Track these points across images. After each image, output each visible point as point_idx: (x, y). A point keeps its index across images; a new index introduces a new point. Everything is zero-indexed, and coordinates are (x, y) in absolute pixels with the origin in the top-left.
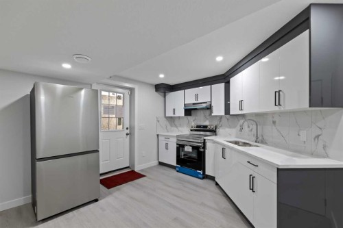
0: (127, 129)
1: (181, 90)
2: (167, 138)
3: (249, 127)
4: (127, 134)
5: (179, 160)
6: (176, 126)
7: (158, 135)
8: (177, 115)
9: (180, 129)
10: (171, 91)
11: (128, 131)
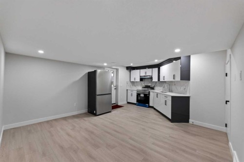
0: (115, 86)
2: (132, 91)
4: (115, 89)
5: (138, 100)
6: (135, 86)
7: (127, 90)
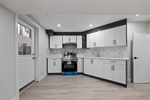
0: (33, 54)
1: (61, 35)
3: (91, 52)
4: (33, 58)
7: (47, 59)
8: (58, 48)
9: (57, 55)
10: (54, 35)
11: (33, 56)
